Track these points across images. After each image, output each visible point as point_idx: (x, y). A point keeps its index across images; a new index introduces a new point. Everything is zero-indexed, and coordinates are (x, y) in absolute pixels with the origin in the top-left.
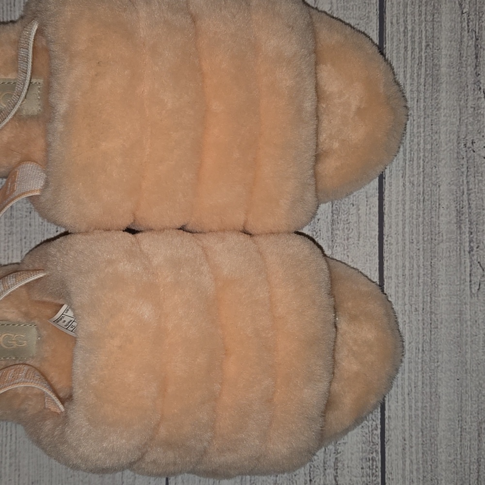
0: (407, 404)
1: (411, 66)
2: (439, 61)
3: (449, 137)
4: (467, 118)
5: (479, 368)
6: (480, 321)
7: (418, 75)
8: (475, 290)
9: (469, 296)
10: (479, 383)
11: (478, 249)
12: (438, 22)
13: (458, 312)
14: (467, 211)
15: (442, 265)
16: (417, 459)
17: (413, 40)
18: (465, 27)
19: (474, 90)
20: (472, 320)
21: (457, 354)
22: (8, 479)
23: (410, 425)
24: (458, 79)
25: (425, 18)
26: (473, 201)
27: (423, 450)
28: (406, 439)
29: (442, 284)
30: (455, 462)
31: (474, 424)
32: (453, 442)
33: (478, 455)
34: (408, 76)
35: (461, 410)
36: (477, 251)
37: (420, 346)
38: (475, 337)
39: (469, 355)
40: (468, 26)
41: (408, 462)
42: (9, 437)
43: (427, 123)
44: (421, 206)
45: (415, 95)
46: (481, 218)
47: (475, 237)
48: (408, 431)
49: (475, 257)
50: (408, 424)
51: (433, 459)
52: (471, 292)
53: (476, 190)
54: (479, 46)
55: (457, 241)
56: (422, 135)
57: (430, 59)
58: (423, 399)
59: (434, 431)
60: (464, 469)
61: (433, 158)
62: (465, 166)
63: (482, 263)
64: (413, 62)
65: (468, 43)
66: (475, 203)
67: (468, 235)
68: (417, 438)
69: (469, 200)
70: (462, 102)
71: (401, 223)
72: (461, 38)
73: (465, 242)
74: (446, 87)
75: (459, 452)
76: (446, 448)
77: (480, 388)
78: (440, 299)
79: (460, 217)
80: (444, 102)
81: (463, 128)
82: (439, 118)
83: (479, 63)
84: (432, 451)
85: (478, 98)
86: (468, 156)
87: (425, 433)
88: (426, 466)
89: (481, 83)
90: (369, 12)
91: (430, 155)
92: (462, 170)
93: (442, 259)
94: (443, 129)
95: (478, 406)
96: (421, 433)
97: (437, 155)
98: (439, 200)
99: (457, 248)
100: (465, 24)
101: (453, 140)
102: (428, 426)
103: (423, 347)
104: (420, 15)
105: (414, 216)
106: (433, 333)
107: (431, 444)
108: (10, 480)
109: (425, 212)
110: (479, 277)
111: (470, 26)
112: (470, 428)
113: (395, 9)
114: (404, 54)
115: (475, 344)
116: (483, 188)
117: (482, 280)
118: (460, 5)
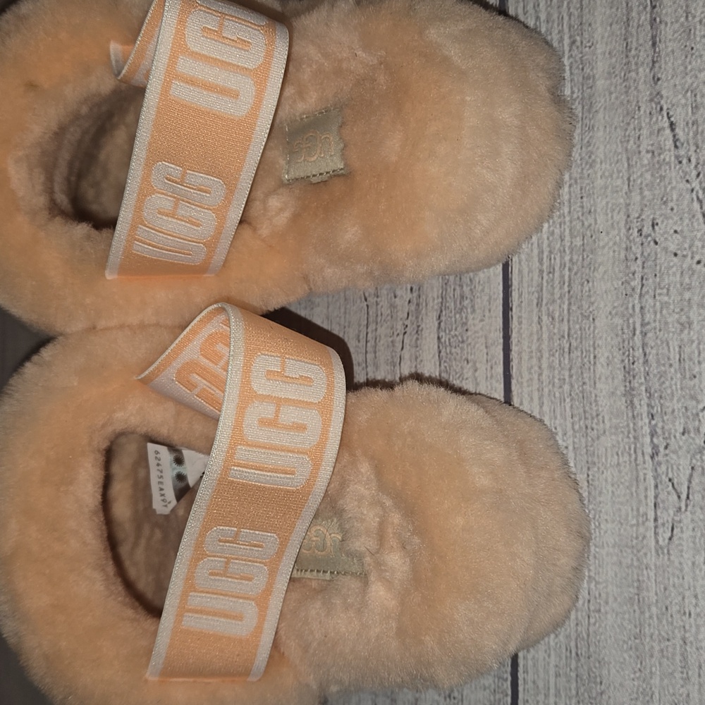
2: (592, 70)
3: (612, 217)
4: (641, 176)
6: (675, 609)
8: (664, 540)
9: (654, 552)
11: (667, 452)
13: (635, 584)
14: (642, 369)
15: (606, 480)
19: (650, 113)
20: (659, 605)
21: (635, 672)
24: (623, 97)
26: (652, 348)
29: (607, 521)
36: (667, 455)
37: (573, 644)
38: (667, 643)
39: (656, 681)
43: (574, 195)
44: (566, 361)
46: (667, 383)
47: (660, 425)
49: (664, 468)
52: (657, 542)
53: (658, 325)
54: (658, 20)
55: (629, 432)
56: (567, 219)
57: (578, 67)
61: (586, 263)
62: (638, 276)
63: (675, 481)
65: (639, 19)
66: (654, 351)
67: (647, 421)
69: (644, 345)
70: (631, 142)
71: (536, 395)
72: (628, 14)
73: (643, 435)
74: (604, 118)
78: (604, 552)
79: (630, 382)
80: (602, 148)
81: (636, 198)
82: (593, 183)
83: (659, 55)
85: (659, 131)
86: (646, 254)
89: (662, 97)
91: (581, 258)
92: (633, 284)
93: (606, 469)
94: (601, 203)
97: (591, 256)
98: (595, 349)
99: (630, 449)
101: (618, 223)
103: (577, 647)
105: (556, 381)
106: (592, 621)
109: (573, 372)
110: (671, 512)
116: (670, 320)
117: (677, 518)
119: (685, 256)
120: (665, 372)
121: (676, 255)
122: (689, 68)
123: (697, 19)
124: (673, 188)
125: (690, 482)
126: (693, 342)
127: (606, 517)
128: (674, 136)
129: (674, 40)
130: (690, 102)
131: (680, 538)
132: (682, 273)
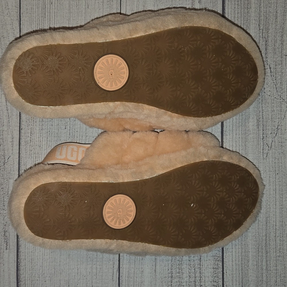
5: (267, 193)
6: (268, 171)
8: (265, 157)
9: (262, 159)
10: (267, 200)
14: (262, 120)
15: (250, 145)
18: (261, 36)
20: (264, 170)
22: (39, 251)
26: (265, 115)
29: (250, 154)
30: (255, 236)
31: (264, 218)
32: (255, 227)
33: (266, 232)
36: (266, 138)
40: (262, 35)
44: (241, 118)
46: (268, 123)
47: (265, 132)
49: (265, 141)
51: (246, 235)
52: (263, 157)
53: (266, 111)
54: (267, 45)
55: (257, 134)
60: (260, 239)
62: (261, 99)
63: (268, 144)
65: (262, 43)
66: (265, 116)
67: (262, 131)
69: (262, 115)
71: (231, 126)
72: (259, 41)
73: (261, 134)
75: (257, 231)
76: (251, 230)
77: (267, 202)
79: (258, 123)
83: (267, 52)
85: (267, 68)
86: (262, 95)
88: (242, 238)
89: (268, 61)
92: (260, 101)
93: (250, 142)
95: (266, 210)
98: (249, 115)
99: (257, 137)
100: (261, 34)
105: (238, 122)
108: (40, 251)
109: (243, 120)
110: (267, 151)
111: (263, 36)
112: (262, 220)
115: (265, 181)
116: (269, 110)
117: (268, 152)
118: (259, 25)
119: (272, 96)
120: (268, 121)
121: (270, 96)
122: (275, 57)
123: (277, 47)
125: (271, 144)
126: (275, 114)
127: (250, 153)
128: (271, 70)
129: (271, 50)
130: (275, 64)
131: (269, 156)
132: (271, 100)
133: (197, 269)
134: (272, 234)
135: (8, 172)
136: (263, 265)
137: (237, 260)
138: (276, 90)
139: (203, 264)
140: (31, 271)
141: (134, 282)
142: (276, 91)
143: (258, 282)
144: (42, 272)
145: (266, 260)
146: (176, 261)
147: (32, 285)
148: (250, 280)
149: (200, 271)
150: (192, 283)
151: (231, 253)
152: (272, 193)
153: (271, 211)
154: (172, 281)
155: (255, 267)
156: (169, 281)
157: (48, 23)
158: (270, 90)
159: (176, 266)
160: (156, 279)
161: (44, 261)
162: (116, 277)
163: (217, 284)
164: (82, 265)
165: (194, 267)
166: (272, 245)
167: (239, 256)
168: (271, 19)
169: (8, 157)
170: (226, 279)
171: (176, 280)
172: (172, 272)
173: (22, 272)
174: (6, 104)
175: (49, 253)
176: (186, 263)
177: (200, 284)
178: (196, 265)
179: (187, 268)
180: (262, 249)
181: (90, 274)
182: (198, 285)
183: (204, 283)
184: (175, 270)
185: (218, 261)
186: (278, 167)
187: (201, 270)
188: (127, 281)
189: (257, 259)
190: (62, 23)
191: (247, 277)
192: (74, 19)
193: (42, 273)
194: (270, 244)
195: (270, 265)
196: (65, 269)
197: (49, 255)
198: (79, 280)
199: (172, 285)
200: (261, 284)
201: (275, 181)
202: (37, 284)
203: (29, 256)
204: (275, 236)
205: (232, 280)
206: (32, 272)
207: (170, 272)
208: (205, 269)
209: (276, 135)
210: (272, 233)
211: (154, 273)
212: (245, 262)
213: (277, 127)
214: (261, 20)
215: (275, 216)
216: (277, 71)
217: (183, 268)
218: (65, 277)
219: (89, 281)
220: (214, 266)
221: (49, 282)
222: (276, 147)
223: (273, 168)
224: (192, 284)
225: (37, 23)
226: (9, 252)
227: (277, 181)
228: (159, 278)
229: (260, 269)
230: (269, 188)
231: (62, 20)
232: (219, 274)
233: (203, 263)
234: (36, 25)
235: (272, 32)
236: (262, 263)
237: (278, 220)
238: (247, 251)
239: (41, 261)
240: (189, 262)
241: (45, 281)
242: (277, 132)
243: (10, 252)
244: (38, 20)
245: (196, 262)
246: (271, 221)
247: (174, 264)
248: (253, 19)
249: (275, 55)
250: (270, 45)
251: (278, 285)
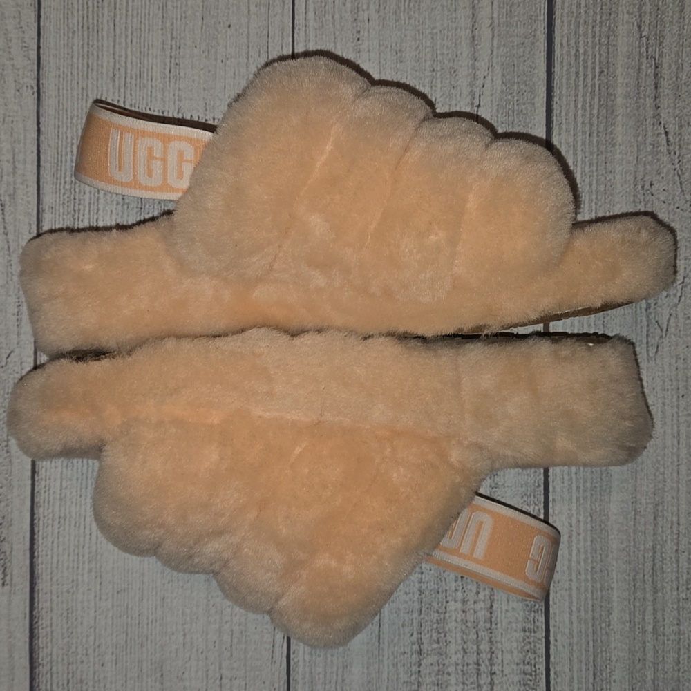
0: (574, 486)
1: (583, 95)
2: (614, 90)
3: (625, 177)
4: (645, 157)
7: (591, 106)
8: (652, 353)
9: (646, 360)
10: (657, 460)
11: (656, 307)
12: (614, 45)
15: (616, 324)
16: (584, 547)
17: (586, 65)
18: (643, 52)
19: (653, 124)
22: (87, 589)
23: (577, 508)
24: (635, 111)
25: (599, 40)
27: (592, 537)
28: (573, 525)
30: (628, 549)
31: (650, 506)
32: (626, 527)
33: (653, 541)
34: (580, 106)
35: (635, 490)
36: (655, 309)
40: (647, 52)
41: (574, 552)
42: (88, 537)
43: (600, 161)
45: (587, 128)
48: (575, 516)
49: (653, 315)
50: (575, 508)
51: (603, 548)
52: (648, 355)
54: (659, 75)
56: (595, 174)
57: (604, 87)
58: (592, 478)
59: (604, 515)
60: (638, 558)
61: (607, 201)
63: (660, 322)
64: (585, 90)
65: (647, 71)
68: (586, 523)
70: (640, 137)
72: (639, 66)
74: (622, 120)
75: (632, 539)
76: (618, 535)
77: (657, 465)
80: (620, 137)
81: (641, 168)
82: (614, 155)
83: (659, 95)
84: (601, 538)
85: (658, 134)
86: (646, 200)
87: (594, 518)
88: (595, 555)
89: (661, 117)
90: (535, 30)
91: (603, 198)
93: (616, 317)
94: (618, 168)
95: (655, 486)
96: (589, 518)
97: (610, 198)
100: (644, 49)
101: (629, 181)
102: (598, 510)
104: (594, 37)
107: (602, 530)
108: (89, 590)
110: (657, 338)
111: (649, 53)
112: (645, 511)
113: (565, 28)
114: (575, 81)
117: (660, 341)
118: (639, 27)
119: (670, 204)
121: (664, 202)
122: (678, 105)
123: (683, 82)
124: (665, 167)
125: (668, 321)
128: (667, 139)
129: (669, 89)
130: (677, 123)
131: (662, 352)
132: (669, 213)
133: (483, 634)
134: (670, 545)
135: (6, 391)
136: (647, 621)
137: (582, 608)
138: (681, 188)
139: (499, 619)
140: (66, 640)
141: (325, 666)
142: (680, 190)
143: (634, 663)
144: (95, 640)
145: (654, 609)
146: (432, 613)
147: (68, 673)
148: (614, 659)
149: (491, 638)
150: (470, 667)
151: (568, 593)
152: (669, 443)
153: (666, 489)
154: (422, 662)
155: (625, 625)
156: (413, 663)
157: (109, 16)
158: (666, 189)
159: (431, 626)
160: (381, 658)
161: (99, 615)
162: (282, 653)
163: (534, 669)
164: (196, 623)
165: (474, 628)
166: (668, 573)
167: (586, 599)
168: (668, 12)
169: (9, 352)
170: (555, 658)
171: (430, 660)
172: (421, 639)
173: (45, 643)
174: (4, 219)
175: (113, 595)
176: (457, 617)
177: (491, 670)
178: (481, 623)
179: (459, 629)
180: (644, 581)
181: (215, 647)
182: (486, 670)
183: (500, 668)
184: (427, 636)
185: (534, 612)
186: (685, 379)
187: (493, 635)
188: (308, 664)
189: (632, 606)
190: (145, 15)
191: (606, 651)
192: (175, 5)
193: (94, 644)
194: (664, 569)
195: (664, 620)
196: (151, 634)
197: (113, 598)
198: (186, 662)
199: (419, 672)
200: (642, 669)
201: (677, 413)
202: (82, 672)
203: (62, 602)
204: (677, 551)
205: (570, 659)
206: (68, 642)
207: (416, 640)
208: (504, 633)
209: (679, 301)
210: (669, 542)
211: (377, 644)
212: (603, 614)
213: (681, 281)
214: (645, 13)
215: (676, 500)
216: (684, 140)
217: (447, 629)
218: (152, 654)
219: (212, 664)
220: (524, 625)
221: (112, 666)
222: (680, 331)
223: (671, 380)
224: (470, 669)
225: (83, 14)
226: (10, 591)
227: (680, 414)
228: (388, 654)
229: (638, 630)
230: (662, 430)
231: (145, 8)
232: (538, 643)
233: (497, 617)
234: (81, 19)
235: (671, 44)
236: (644, 616)
237: (683, 511)
238: (607, 587)
239: (92, 614)
240: (464, 615)
241: (102, 665)
242: (682, 293)
243: (12, 592)
244: (85, 6)
245: (480, 614)
246: (668, 512)
247: (426, 621)
248: (625, 11)
249: (677, 101)
250: (666, 77)
251: (682, 670)
